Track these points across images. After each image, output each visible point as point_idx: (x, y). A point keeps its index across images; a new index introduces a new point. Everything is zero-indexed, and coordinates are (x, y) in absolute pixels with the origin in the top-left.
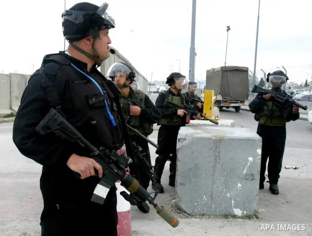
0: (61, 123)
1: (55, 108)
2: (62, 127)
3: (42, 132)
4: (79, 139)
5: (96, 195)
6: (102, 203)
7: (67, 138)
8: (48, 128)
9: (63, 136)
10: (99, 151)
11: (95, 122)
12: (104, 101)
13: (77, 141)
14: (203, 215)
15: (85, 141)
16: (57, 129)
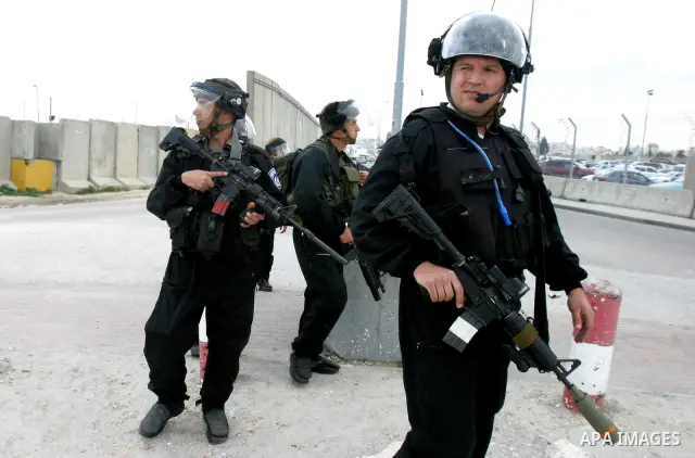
0: (410, 208)
1: (406, 185)
2: (411, 215)
3: (380, 219)
4: (436, 236)
5: (451, 333)
6: (461, 349)
7: (417, 232)
8: (389, 212)
9: (412, 228)
10: (467, 261)
11: (466, 213)
12: (492, 181)
13: (432, 240)
14: (364, 361)
15: (445, 243)
16: (404, 217)
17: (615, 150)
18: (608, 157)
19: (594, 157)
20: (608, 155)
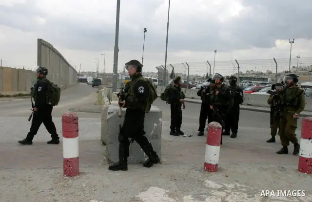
17: (202, 76)
18: (199, 79)
19: (194, 79)
20: (199, 78)
